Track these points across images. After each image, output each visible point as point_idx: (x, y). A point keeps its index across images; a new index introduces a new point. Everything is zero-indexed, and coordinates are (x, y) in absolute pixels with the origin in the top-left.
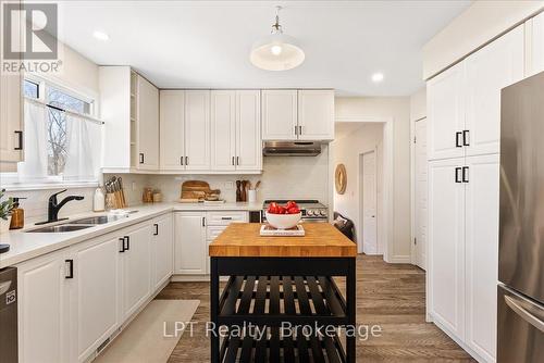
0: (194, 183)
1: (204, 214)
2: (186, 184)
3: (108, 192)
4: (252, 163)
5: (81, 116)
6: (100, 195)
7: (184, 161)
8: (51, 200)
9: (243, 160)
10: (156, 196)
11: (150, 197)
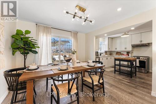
4: (129, 49)
6: (104, 53)
10: (112, 54)
11: (111, 54)
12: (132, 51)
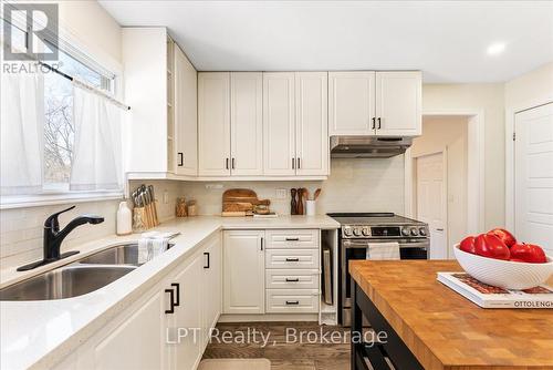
0: (238, 192)
1: (262, 234)
2: (228, 193)
3: (135, 206)
4: (317, 165)
5: (96, 92)
6: (125, 210)
7: (230, 164)
8: (48, 223)
9: (306, 162)
10: (192, 209)
11: (184, 208)
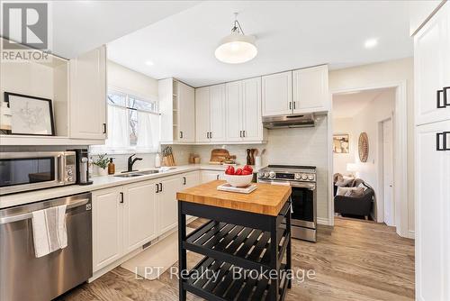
0: (219, 150)
2: (214, 151)
3: (163, 156)
4: (256, 135)
6: (158, 158)
7: (209, 135)
8: (129, 159)
9: (248, 133)
10: (196, 159)
11: (193, 160)
12: (265, 143)
